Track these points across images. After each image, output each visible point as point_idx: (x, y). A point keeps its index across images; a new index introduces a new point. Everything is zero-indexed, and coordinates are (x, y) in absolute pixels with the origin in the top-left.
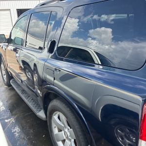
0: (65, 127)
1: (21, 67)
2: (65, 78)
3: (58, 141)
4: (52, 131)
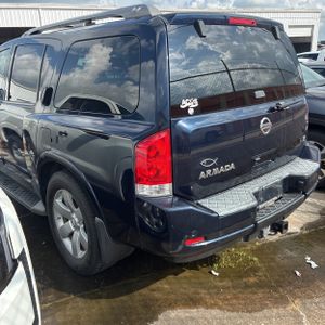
0: (73, 212)
1: (4, 142)
2: (75, 145)
3: (64, 238)
4: (54, 225)
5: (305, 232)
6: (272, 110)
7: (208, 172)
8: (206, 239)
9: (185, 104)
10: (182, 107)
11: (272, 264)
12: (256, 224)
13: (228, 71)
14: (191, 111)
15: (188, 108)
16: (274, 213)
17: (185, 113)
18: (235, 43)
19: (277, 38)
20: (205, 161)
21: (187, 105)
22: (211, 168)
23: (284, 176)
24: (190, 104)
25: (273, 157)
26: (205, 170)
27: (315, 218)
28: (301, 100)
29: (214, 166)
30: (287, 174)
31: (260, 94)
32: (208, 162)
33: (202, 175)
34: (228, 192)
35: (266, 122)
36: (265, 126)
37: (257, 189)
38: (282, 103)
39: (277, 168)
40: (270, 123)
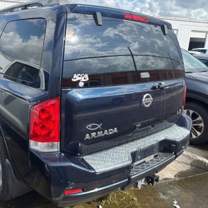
5: (177, 179)
6: (154, 88)
7: (93, 134)
8: (83, 191)
9: (76, 78)
10: (73, 80)
11: (147, 204)
12: (129, 178)
13: (132, 56)
14: (81, 84)
15: (79, 81)
16: (147, 170)
17: (75, 85)
18: (142, 37)
19: (165, 34)
20: (90, 125)
21: (78, 79)
22: (96, 131)
23: (160, 140)
24: (81, 79)
25: (153, 124)
26: (90, 132)
27: (186, 168)
28: (180, 82)
29: (99, 130)
30: (163, 138)
31: (145, 75)
32: (93, 127)
33: (87, 137)
34: (112, 150)
35: (148, 97)
36: (147, 101)
37: (135, 150)
38: (163, 83)
39: (157, 132)
40: (151, 98)
